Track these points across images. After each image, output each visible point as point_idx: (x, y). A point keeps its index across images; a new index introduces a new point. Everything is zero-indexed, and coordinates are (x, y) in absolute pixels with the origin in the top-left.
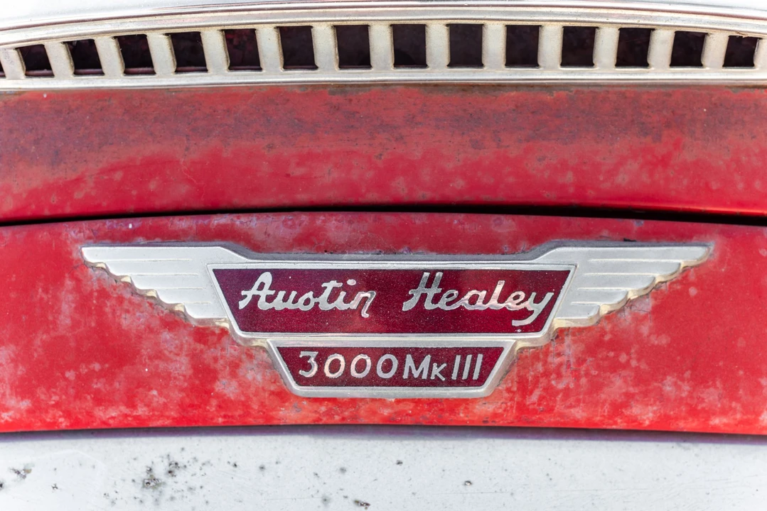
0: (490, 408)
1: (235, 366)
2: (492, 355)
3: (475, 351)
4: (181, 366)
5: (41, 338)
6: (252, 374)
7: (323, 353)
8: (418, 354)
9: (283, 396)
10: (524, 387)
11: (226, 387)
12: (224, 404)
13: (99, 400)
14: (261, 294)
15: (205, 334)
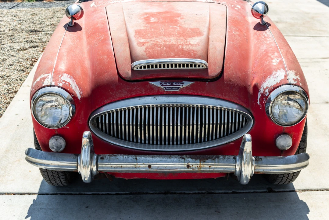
0: (179, 92)
1: (161, 89)
2: (179, 88)
3: (178, 87)
4: (157, 90)
5: (146, 88)
6: (162, 90)
7: (167, 88)
8: (174, 88)
9: (164, 91)
10: (181, 91)
11: (160, 91)
12: (160, 92)
13: (151, 92)
14: (163, 84)
15: (159, 88)
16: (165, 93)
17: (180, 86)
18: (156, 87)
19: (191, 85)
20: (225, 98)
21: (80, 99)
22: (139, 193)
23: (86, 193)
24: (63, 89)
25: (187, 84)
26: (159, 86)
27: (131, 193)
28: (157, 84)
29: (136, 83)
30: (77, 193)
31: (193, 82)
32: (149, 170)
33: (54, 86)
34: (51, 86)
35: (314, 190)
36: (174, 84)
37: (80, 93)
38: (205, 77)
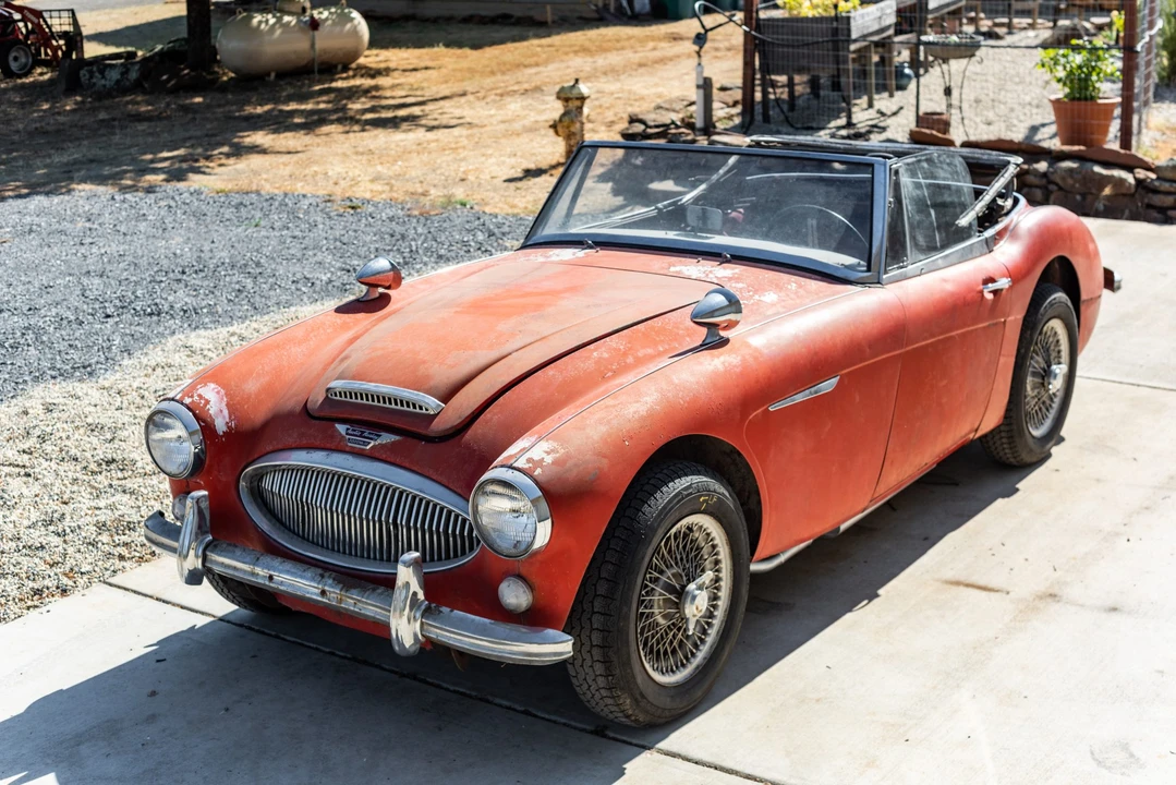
0: (367, 452)
3: (369, 442)
4: (340, 441)
5: (325, 435)
6: (345, 442)
7: (353, 439)
8: (363, 441)
9: (348, 446)
10: (372, 450)
11: (343, 444)
12: (341, 446)
14: (350, 432)
15: (342, 436)
16: (347, 449)
17: (371, 439)
18: (341, 434)
19: (393, 443)
20: (439, 479)
21: (221, 433)
22: (365, 662)
23: (285, 637)
24: (189, 408)
25: (387, 438)
26: (343, 433)
27: (354, 659)
28: (341, 428)
29: (317, 422)
30: (273, 633)
31: (397, 438)
32: (267, 583)
33: (177, 401)
34: (173, 399)
35: (689, 760)
36: (366, 434)
37: (227, 423)
38: (423, 432)
